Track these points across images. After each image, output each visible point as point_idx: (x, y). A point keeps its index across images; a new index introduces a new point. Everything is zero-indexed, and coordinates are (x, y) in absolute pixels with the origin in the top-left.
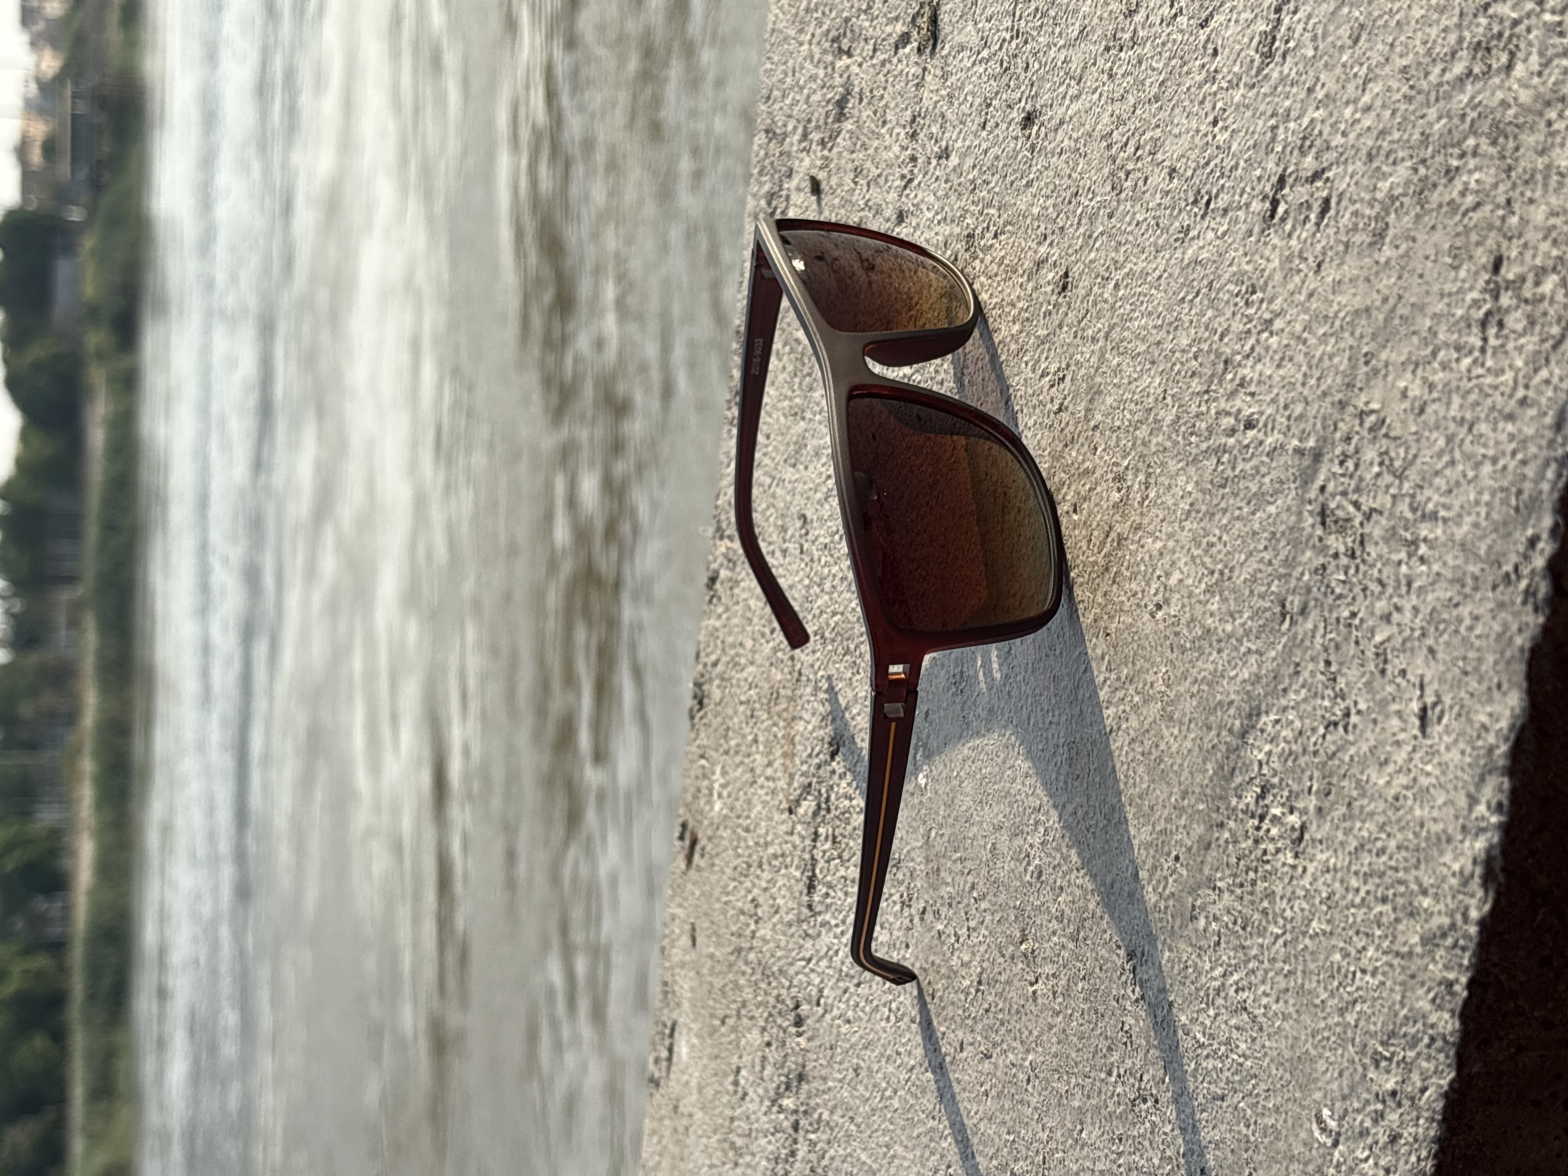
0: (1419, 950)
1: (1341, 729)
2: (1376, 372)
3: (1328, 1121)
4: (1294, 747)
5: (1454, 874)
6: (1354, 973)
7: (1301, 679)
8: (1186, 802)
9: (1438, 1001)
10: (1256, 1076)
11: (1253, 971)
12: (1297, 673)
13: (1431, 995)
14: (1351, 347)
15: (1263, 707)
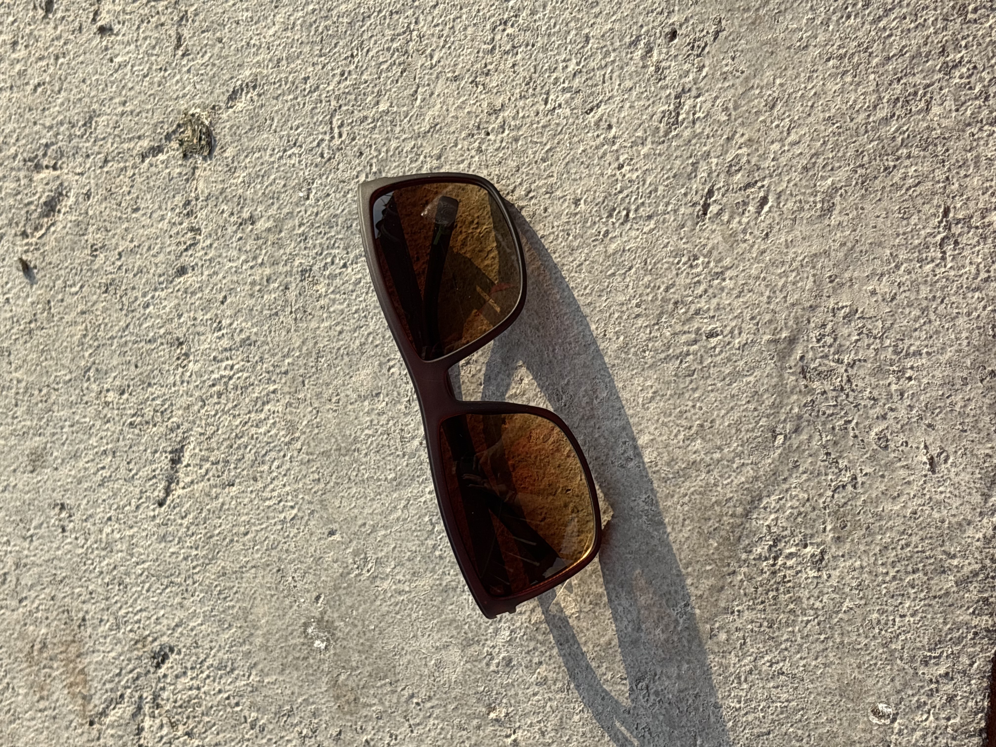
0: (955, 589)
1: (849, 488)
2: (842, 285)
3: (885, 710)
4: (802, 509)
5: (978, 540)
6: (894, 620)
7: (801, 469)
8: (690, 569)
9: (977, 612)
10: (803, 709)
11: (786, 649)
12: (796, 467)
13: (971, 610)
14: (814, 275)
15: (765, 493)
